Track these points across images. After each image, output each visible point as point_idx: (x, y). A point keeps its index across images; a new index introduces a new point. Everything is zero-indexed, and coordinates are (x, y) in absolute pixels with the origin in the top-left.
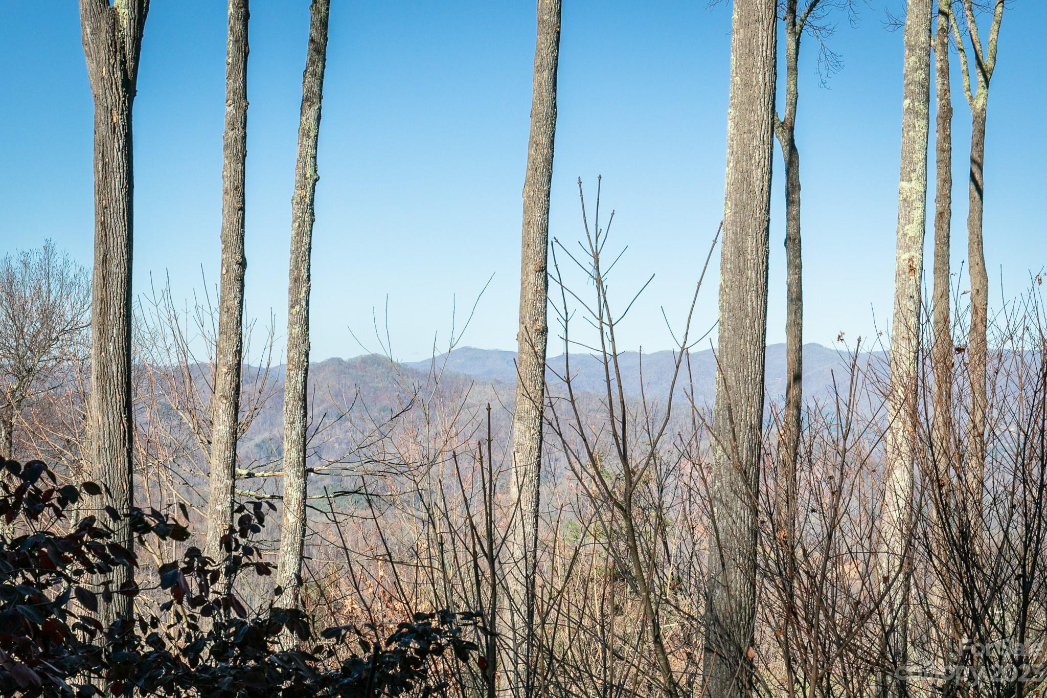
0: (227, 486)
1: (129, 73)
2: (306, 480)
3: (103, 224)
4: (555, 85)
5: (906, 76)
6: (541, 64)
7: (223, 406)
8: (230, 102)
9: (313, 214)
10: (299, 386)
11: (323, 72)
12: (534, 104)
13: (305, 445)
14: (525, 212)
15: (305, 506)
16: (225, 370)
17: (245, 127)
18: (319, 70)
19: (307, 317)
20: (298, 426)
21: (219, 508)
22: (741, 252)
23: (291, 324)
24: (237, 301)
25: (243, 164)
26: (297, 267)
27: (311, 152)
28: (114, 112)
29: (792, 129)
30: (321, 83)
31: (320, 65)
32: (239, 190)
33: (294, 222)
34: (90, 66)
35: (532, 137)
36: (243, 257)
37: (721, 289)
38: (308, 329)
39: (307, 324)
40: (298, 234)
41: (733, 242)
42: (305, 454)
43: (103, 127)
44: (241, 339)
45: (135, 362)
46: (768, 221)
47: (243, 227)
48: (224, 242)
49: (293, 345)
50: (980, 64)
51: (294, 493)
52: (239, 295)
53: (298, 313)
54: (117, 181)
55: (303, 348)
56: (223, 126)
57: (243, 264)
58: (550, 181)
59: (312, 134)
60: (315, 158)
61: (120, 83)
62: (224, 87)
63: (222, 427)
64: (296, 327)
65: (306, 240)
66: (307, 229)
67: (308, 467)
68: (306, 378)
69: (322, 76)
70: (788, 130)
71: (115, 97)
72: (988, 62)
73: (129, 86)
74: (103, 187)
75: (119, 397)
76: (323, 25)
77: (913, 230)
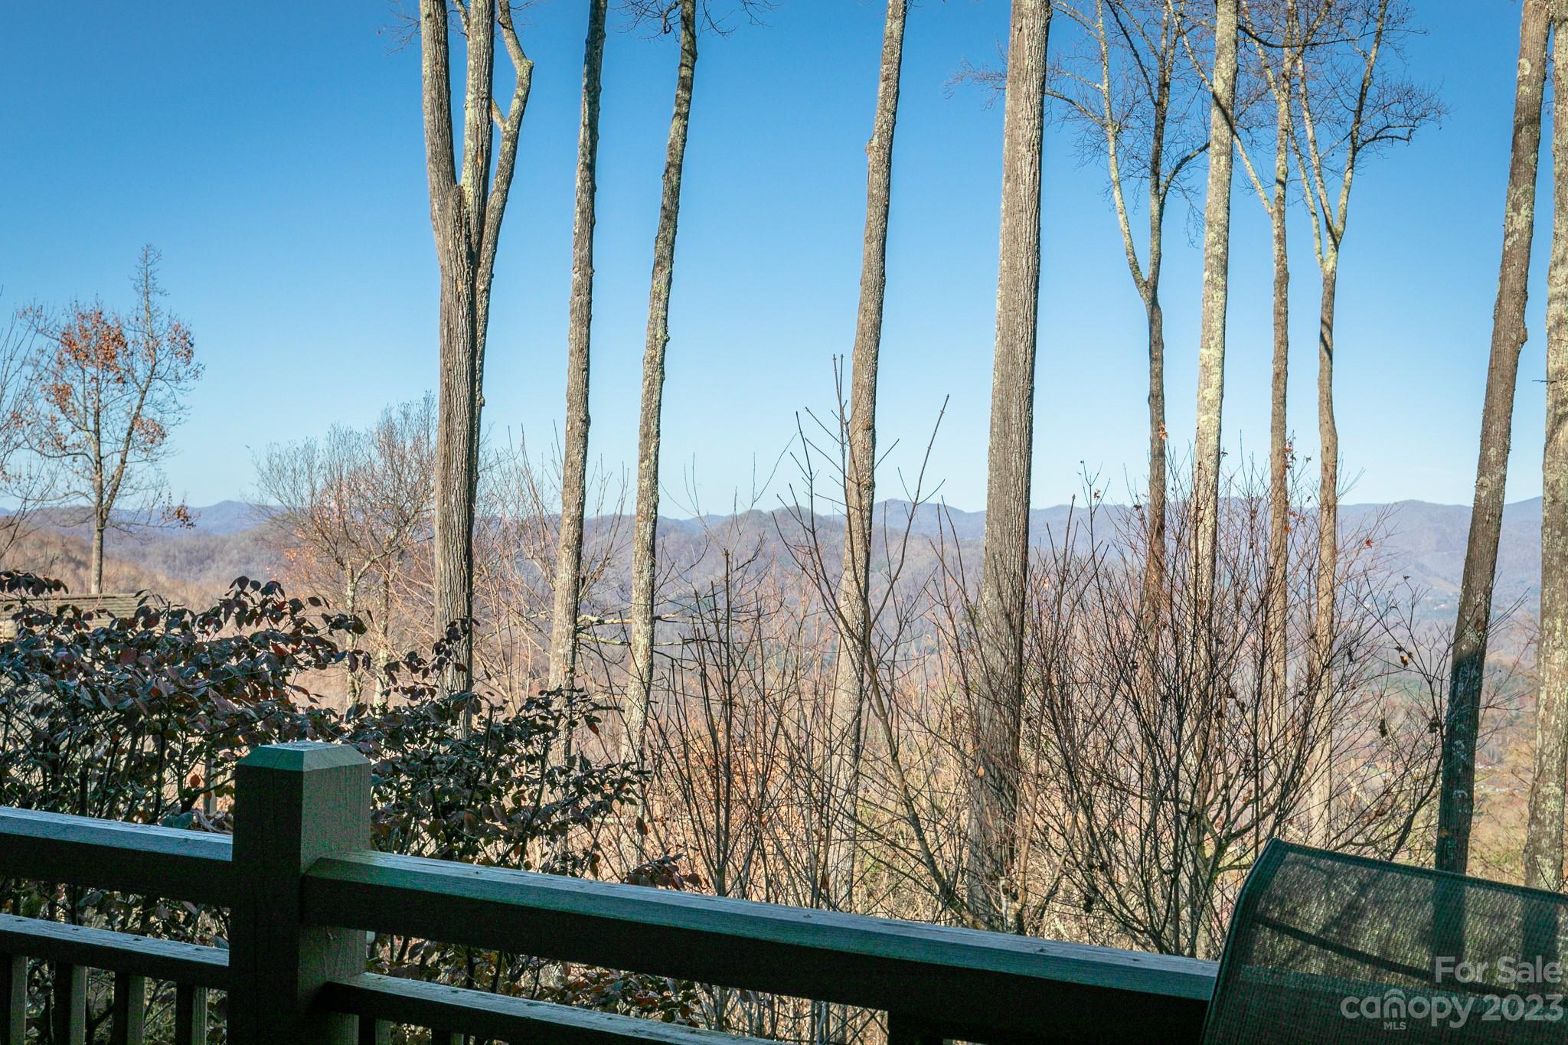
0: (568, 631)
1: (474, 246)
2: (653, 627)
3: (447, 385)
4: (883, 254)
5: (1206, 250)
6: (870, 236)
7: (566, 555)
8: (576, 269)
9: (663, 373)
10: (648, 537)
11: (674, 239)
12: (864, 273)
13: (653, 595)
14: (854, 374)
15: (652, 651)
16: (568, 521)
17: (590, 293)
18: (670, 237)
19: (656, 471)
20: (646, 575)
21: (561, 651)
22: (1006, 417)
23: (641, 478)
24: (581, 456)
25: (588, 328)
26: (647, 423)
27: (662, 314)
28: (459, 282)
29: (1155, 289)
30: (673, 249)
31: (671, 231)
32: (584, 352)
33: (645, 380)
34: (437, 239)
35: (861, 304)
36: (587, 415)
37: (990, 450)
38: (657, 482)
39: (656, 478)
40: (648, 392)
41: (999, 408)
42: (652, 602)
43: (448, 296)
44: (584, 492)
45: (477, 514)
46: (1032, 389)
47: (587, 386)
48: (569, 400)
49: (642, 498)
50: (1329, 228)
51: (641, 640)
52: (582, 451)
53: (647, 467)
55: (652, 500)
56: (570, 291)
57: (587, 422)
58: (878, 344)
59: (663, 297)
60: (666, 319)
61: (464, 255)
62: (569, 254)
63: (565, 575)
64: (646, 480)
65: (656, 397)
66: (657, 387)
67: (656, 614)
68: (654, 529)
69: (673, 241)
70: (1151, 289)
71: (460, 268)
72: (1337, 226)
73: (473, 258)
74: (447, 351)
75: (460, 546)
76: (675, 193)
77: (1211, 393)
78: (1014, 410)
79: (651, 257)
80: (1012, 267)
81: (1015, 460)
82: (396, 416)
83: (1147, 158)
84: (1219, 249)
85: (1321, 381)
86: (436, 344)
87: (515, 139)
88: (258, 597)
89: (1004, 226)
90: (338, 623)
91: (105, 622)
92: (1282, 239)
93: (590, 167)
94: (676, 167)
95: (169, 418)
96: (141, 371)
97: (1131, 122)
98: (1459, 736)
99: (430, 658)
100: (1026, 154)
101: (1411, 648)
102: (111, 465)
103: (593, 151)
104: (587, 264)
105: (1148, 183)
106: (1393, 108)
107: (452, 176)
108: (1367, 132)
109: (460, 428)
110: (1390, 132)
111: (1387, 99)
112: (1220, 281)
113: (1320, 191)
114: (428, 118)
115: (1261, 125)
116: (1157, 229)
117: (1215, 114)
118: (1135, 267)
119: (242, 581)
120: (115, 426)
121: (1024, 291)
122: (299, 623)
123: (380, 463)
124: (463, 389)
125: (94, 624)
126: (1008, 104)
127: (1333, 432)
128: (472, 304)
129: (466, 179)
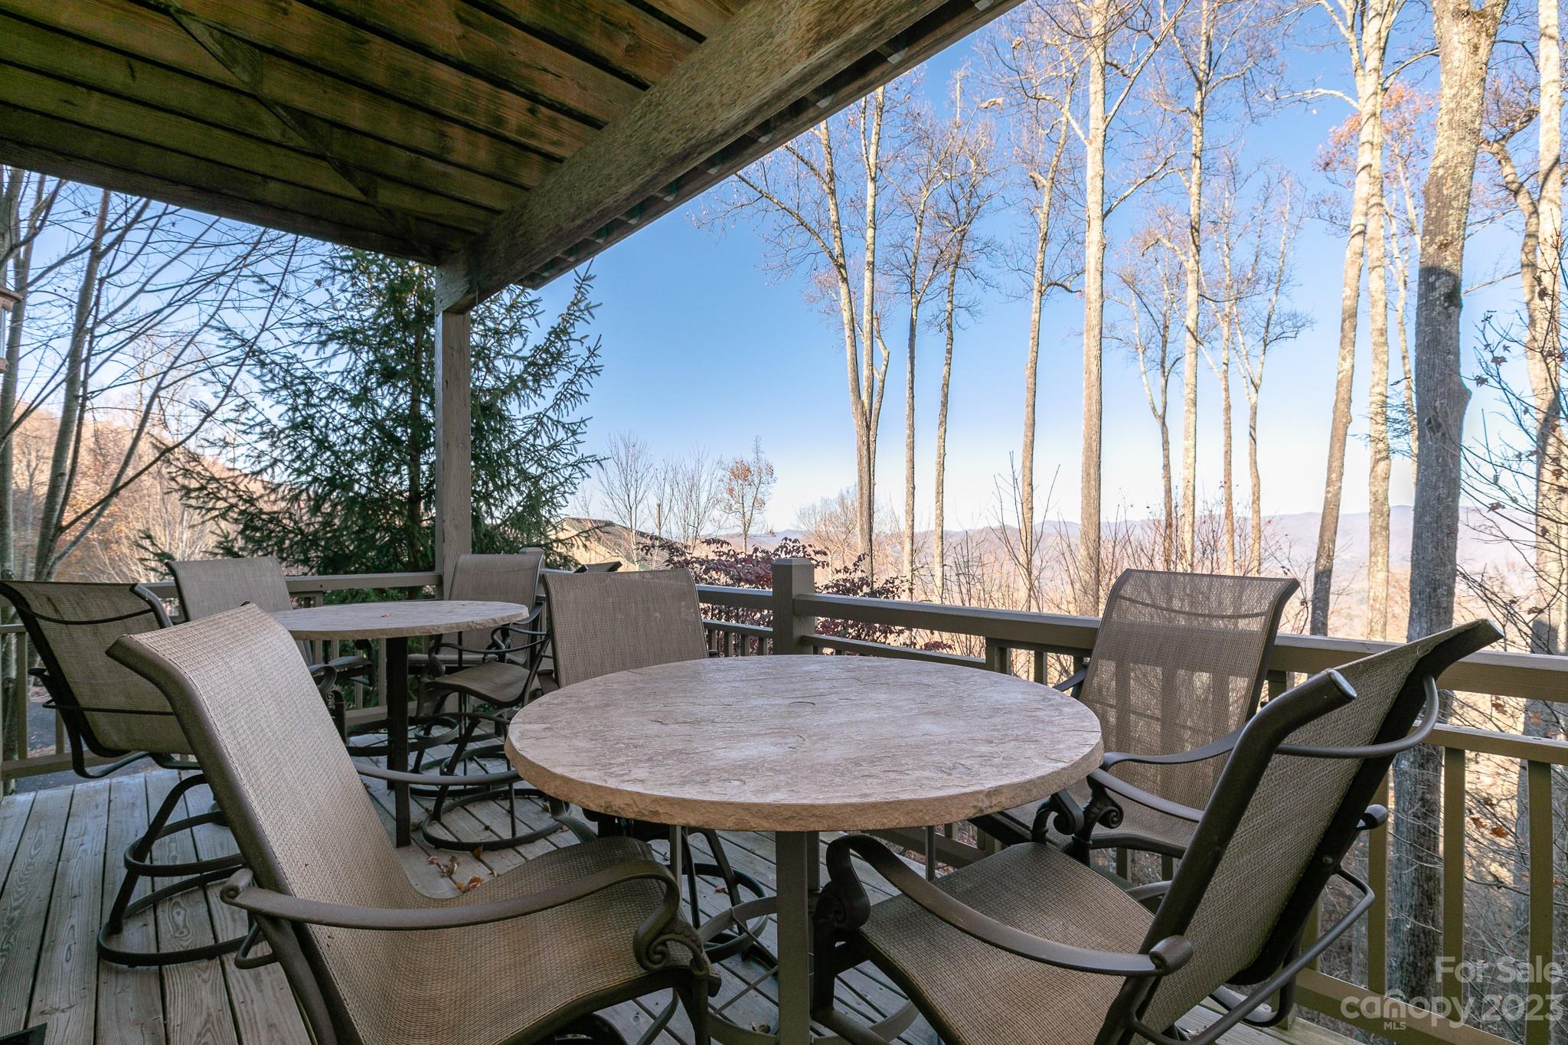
1: (868, 424)
2: (943, 568)
5: (1186, 397)
7: (908, 542)
8: (908, 429)
11: (946, 413)
12: (1026, 420)
13: (943, 557)
15: (943, 578)
17: (914, 438)
20: (940, 549)
22: (1088, 474)
25: (913, 451)
26: (938, 488)
27: (943, 444)
28: (863, 437)
30: (946, 417)
31: (945, 411)
32: (912, 461)
33: (937, 471)
34: (855, 421)
35: (1025, 432)
36: (914, 485)
39: (943, 509)
40: (938, 475)
48: (907, 480)
49: (937, 517)
50: (1253, 383)
51: (939, 573)
52: (913, 500)
53: (939, 505)
54: (865, 460)
55: (941, 518)
57: (914, 488)
59: (943, 437)
60: (944, 446)
61: (865, 427)
62: (905, 423)
67: (945, 564)
68: (942, 534)
69: (946, 415)
70: (1163, 418)
71: (864, 431)
72: (1257, 381)
73: (868, 427)
74: (860, 463)
75: (867, 537)
76: (946, 396)
77: (1191, 460)
78: (1092, 471)
79: (938, 422)
80: (1089, 410)
81: (1093, 493)
82: (845, 492)
83: (1159, 361)
84: (1192, 396)
85: (1250, 454)
86: (856, 461)
87: (883, 381)
88: (791, 544)
89: (1085, 393)
90: (817, 553)
91: (743, 556)
92: (1227, 390)
93: (912, 388)
94: (946, 385)
95: (766, 498)
96: (756, 481)
97: (1151, 345)
98: (1318, 608)
99: (851, 567)
100: (1094, 362)
101: (1289, 567)
102: (748, 515)
103: (913, 382)
104: (912, 427)
105: (1160, 372)
106: (1286, 323)
107: (860, 397)
108: (1272, 336)
109: (866, 492)
110: (1284, 335)
111: (1282, 320)
112: (1193, 410)
113: (1247, 366)
114: (850, 375)
115: (1216, 339)
116: (1165, 391)
117: (1188, 335)
118: (1154, 409)
119: (786, 539)
120: (748, 502)
121: (1095, 420)
122: (804, 552)
123: (839, 510)
124: (866, 477)
125: (740, 557)
126: (1085, 341)
127: (1258, 477)
128: (869, 448)
129: (865, 397)
